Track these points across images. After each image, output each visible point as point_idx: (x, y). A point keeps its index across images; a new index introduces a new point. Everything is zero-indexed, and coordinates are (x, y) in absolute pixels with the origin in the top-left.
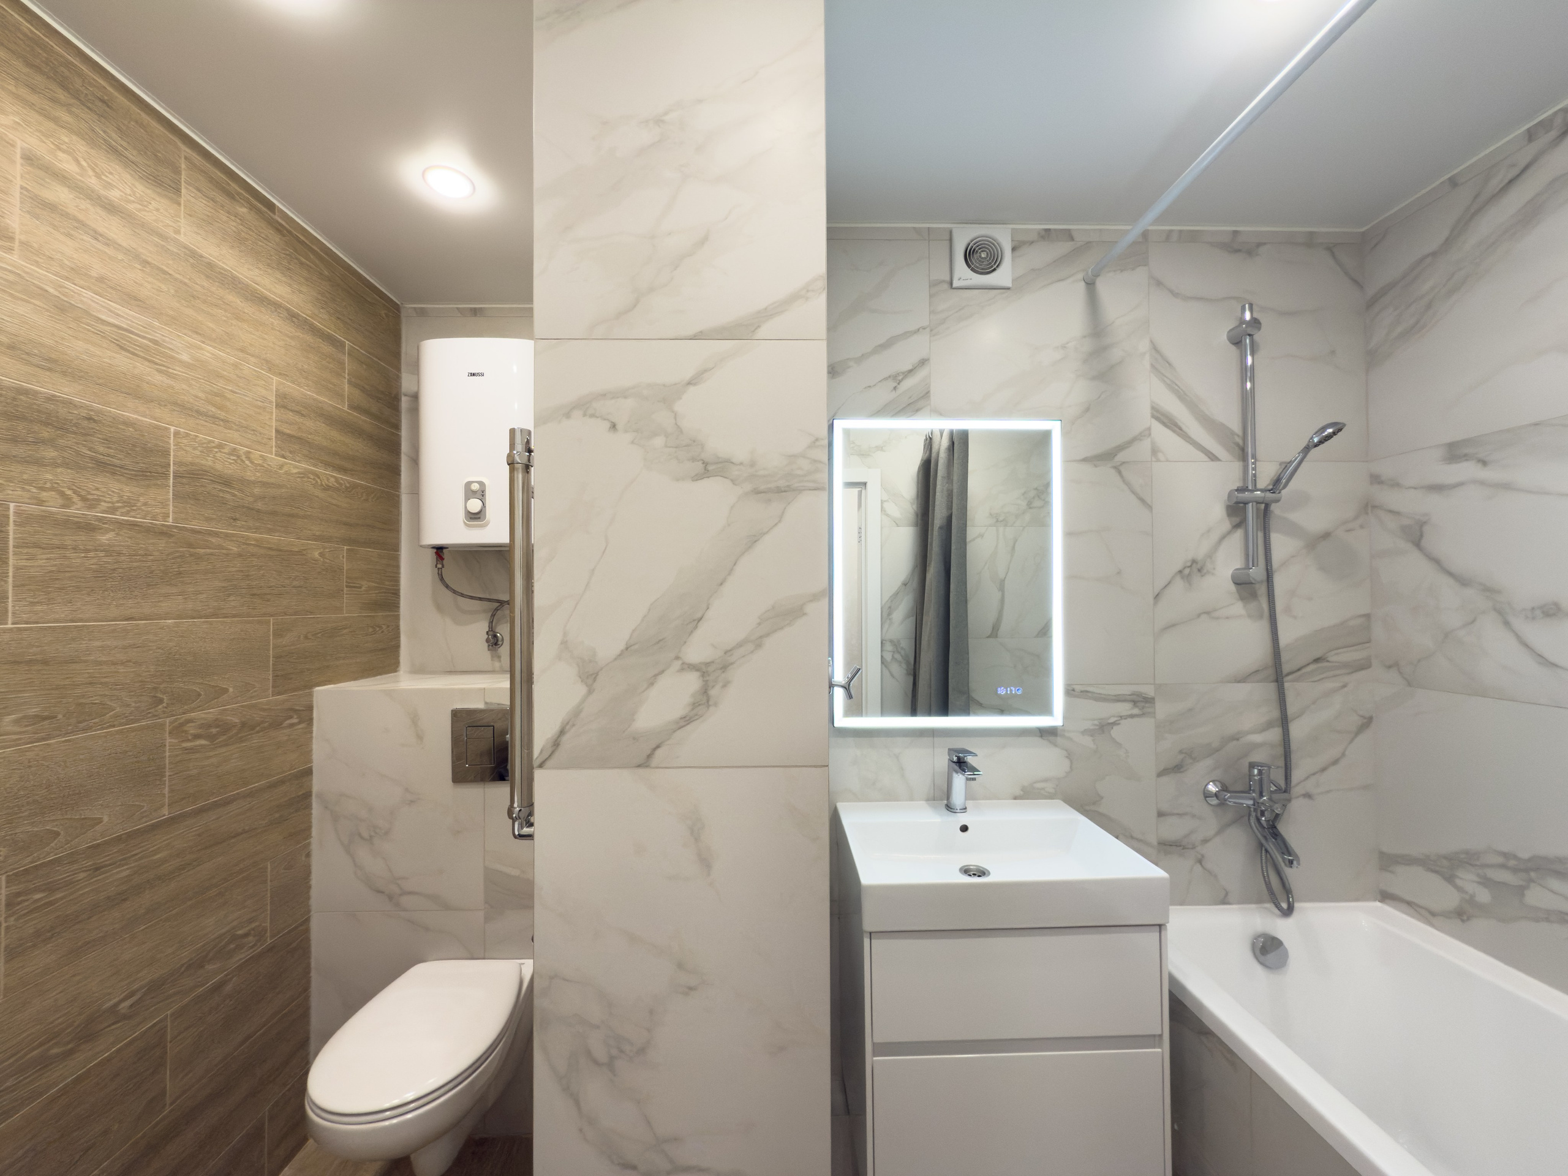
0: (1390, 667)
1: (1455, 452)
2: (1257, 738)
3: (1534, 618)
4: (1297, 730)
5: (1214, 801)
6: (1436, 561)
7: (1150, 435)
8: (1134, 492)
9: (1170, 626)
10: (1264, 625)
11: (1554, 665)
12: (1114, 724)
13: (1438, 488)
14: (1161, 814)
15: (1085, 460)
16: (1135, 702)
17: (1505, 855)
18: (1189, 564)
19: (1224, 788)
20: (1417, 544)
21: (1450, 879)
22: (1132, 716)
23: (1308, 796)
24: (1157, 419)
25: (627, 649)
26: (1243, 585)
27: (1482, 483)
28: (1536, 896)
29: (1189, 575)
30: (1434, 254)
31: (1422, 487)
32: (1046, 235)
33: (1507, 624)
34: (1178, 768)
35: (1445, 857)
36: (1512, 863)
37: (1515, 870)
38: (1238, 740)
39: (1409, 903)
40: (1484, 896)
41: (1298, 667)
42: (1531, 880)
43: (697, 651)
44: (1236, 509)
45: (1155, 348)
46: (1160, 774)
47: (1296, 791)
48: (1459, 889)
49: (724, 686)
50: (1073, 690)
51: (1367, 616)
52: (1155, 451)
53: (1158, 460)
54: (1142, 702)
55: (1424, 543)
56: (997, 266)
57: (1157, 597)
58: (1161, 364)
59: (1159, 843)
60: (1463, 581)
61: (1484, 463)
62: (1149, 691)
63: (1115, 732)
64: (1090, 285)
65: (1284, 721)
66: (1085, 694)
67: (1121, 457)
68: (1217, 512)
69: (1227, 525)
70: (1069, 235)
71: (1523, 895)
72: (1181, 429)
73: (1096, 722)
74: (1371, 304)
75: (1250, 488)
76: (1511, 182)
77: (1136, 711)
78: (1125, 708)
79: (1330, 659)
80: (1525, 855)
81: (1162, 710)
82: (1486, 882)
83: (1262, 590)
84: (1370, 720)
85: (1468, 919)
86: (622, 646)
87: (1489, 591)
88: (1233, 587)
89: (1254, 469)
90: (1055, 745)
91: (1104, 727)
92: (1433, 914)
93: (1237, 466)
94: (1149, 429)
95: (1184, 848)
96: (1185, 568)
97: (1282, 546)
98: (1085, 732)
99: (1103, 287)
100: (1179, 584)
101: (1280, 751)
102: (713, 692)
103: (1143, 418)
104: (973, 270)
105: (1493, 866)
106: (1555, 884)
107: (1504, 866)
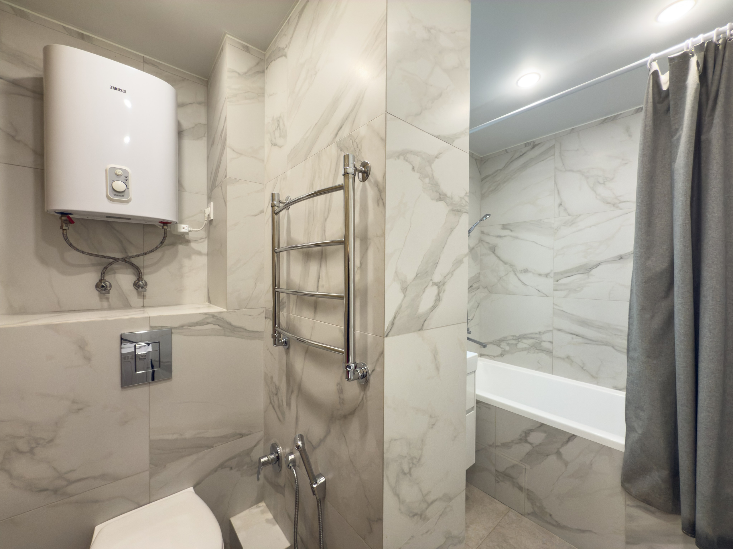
0: (485, 288)
1: (504, 227)
3: (522, 273)
6: (498, 257)
11: (526, 285)
13: (499, 237)
17: (513, 336)
20: (494, 252)
21: (499, 346)
25: (417, 276)
27: (511, 236)
28: (521, 345)
30: (501, 170)
31: (495, 236)
33: (516, 274)
35: (498, 340)
36: (515, 338)
37: (515, 340)
39: (488, 356)
40: (507, 348)
42: (519, 341)
43: (437, 278)
48: (502, 348)
49: (444, 292)
51: (479, 273)
55: (496, 252)
60: (505, 263)
61: (511, 231)
71: (517, 346)
74: (482, 180)
76: (521, 156)
79: (472, 286)
80: (517, 335)
82: (508, 344)
84: (479, 304)
85: (504, 355)
86: (415, 275)
87: (512, 266)
92: (494, 357)
102: (441, 295)
105: (510, 340)
106: (525, 341)
107: (513, 339)
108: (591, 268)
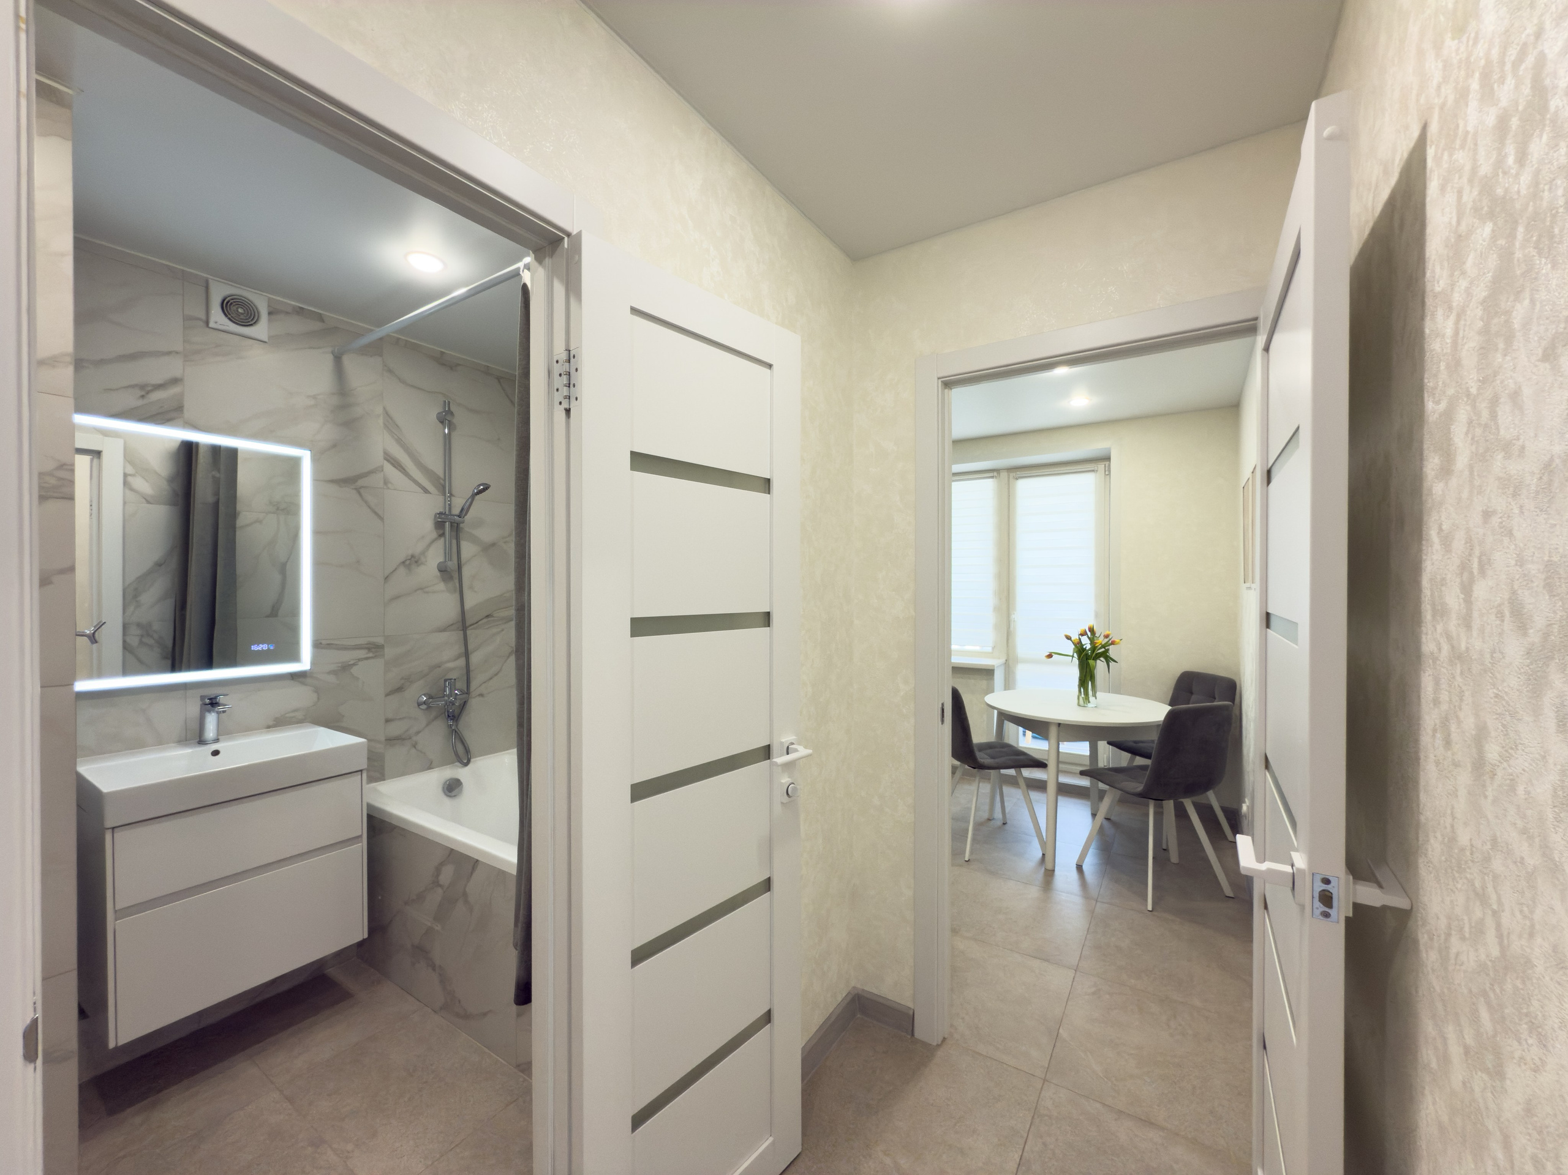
2: (451, 665)
4: (475, 658)
5: (424, 707)
7: (383, 470)
8: (369, 507)
9: (396, 598)
10: (457, 595)
12: (354, 664)
14: (387, 721)
15: (332, 481)
16: (369, 649)
18: (410, 557)
19: (430, 697)
22: (367, 658)
23: (481, 695)
24: (388, 461)
26: (443, 570)
29: (410, 564)
32: (300, 311)
34: (399, 689)
38: (440, 667)
44: (439, 524)
45: (386, 413)
46: (387, 695)
47: (473, 694)
50: (321, 644)
52: (386, 482)
53: (388, 488)
54: (374, 649)
56: (254, 323)
57: (386, 578)
58: (391, 425)
59: (386, 740)
62: (380, 640)
63: (355, 670)
64: (338, 359)
65: (467, 654)
66: (329, 646)
67: (360, 483)
68: (429, 525)
69: (434, 535)
70: (320, 318)
72: (404, 469)
73: (340, 665)
75: (447, 513)
77: (371, 655)
78: (362, 653)
79: (495, 615)
81: (390, 652)
83: (456, 575)
88: (439, 574)
89: (450, 501)
90: (306, 685)
91: (345, 668)
93: (441, 498)
94: (382, 467)
95: (404, 739)
96: (406, 560)
97: (468, 549)
98: (329, 673)
99: (348, 361)
100: (402, 570)
101: (465, 671)
103: (378, 459)
104: (229, 319)
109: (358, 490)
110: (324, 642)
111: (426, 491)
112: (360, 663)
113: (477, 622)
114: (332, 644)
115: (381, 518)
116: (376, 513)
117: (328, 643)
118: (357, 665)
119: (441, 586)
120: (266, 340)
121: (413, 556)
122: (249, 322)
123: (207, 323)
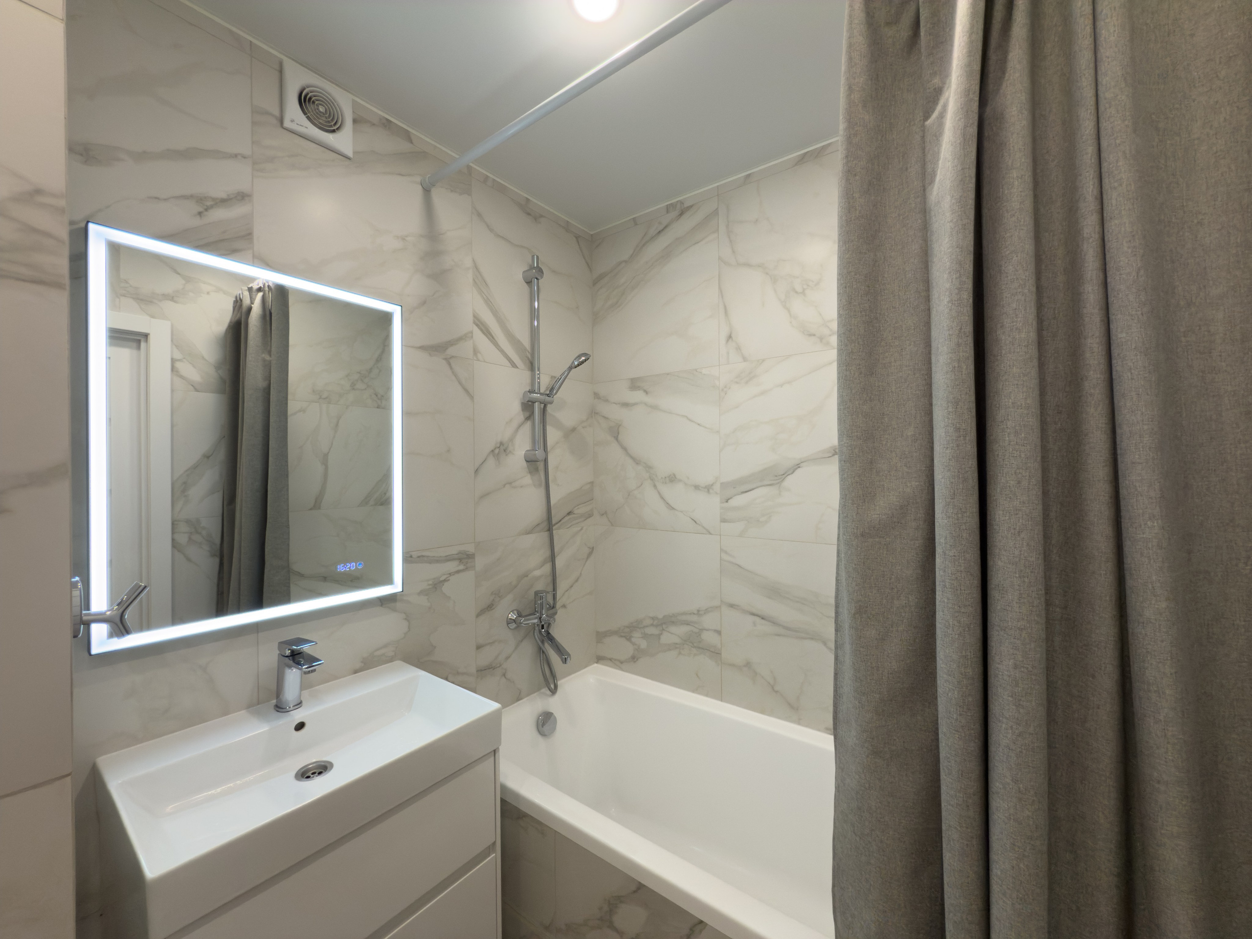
0: (603, 514)
1: (635, 384)
2: (537, 573)
3: (666, 483)
4: (560, 562)
5: (513, 626)
6: (625, 449)
7: (472, 337)
8: (460, 383)
9: (483, 497)
10: (542, 491)
11: (673, 508)
12: (445, 581)
13: (626, 405)
14: (479, 647)
15: (423, 348)
16: (460, 560)
17: (653, 618)
18: (498, 445)
19: (520, 615)
20: (616, 438)
21: (629, 639)
22: (458, 572)
23: (564, 606)
24: (477, 325)
26: (531, 461)
27: (646, 404)
28: (666, 638)
29: (498, 454)
30: (626, 262)
31: (619, 404)
32: (387, 124)
33: (655, 486)
34: (490, 607)
35: (628, 627)
36: (655, 622)
37: (657, 626)
38: (527, 576)
39: (610, 660)
40: (643, 644)
41: (559, 520)
42: (663, 630)
44: (528, 406)
45: (476, 267)
46: (478, 616)
47: (558, 605)
48: (634, 644)
50: (411, 557)
51: (592, 483)
52: (476, 352)
53: (478, 360)
54: (465, 559)
55: (620, 437)
56: (338, 129)
57: (477, 471)
58: (480, 283)
59: (478, 671)
60: (637, 461)
61: (646, 392)
62: (470, 548)
63: (446, 588)
64: (427, 191)
65: (553, 558)
66: (421, 559)
67: (451, 351)
68: (515, 408)
69: (521, 417)
70: (408, 137)
71: (659, 639)
72: (493, 337)
73: (430, 582)
74: (595, 283)
75: (536, 391)
76: (660, 232)
77: (461, 567)
78: (452, 566)
79: (575, 512)
80: (660, 616)
81: (480, 562)
82: (645, 636)
83: (541, 465)
84: (592, 549)
85: (637, 660)
87: (648, 467)
88: (524, 464)
89: (539, 378)
90: (394, 610)
91: (437, 585)
92: (622, 663)
93: (527, 374)
94: (472, 332)
95: (494, 668)
96: (495, 449)
97: (553, 435)
98: (421, 593)
99: (439, 197)
100: (491, 461)
101: (550, 579)
103: (468, 325)
104: (308, 118)
105: (647, 626)
106: (673, 629)
107: (652, 625)
108: (784, 474)
109: (448, 360)
110: (415, 554)
111: (514, 365)
112: (451, 578)
113: (560, 521)
114: (423, 556)
115: (472, 397)
116: (467, 391)
117: (419, 555)
118: (449, 580)
119: (528, 480)
120: (350, 154)
121: (501, 444)
122: (331, 126)
123: (281, 121)
